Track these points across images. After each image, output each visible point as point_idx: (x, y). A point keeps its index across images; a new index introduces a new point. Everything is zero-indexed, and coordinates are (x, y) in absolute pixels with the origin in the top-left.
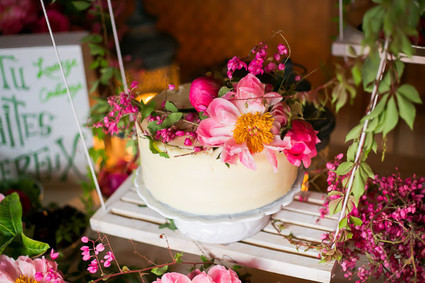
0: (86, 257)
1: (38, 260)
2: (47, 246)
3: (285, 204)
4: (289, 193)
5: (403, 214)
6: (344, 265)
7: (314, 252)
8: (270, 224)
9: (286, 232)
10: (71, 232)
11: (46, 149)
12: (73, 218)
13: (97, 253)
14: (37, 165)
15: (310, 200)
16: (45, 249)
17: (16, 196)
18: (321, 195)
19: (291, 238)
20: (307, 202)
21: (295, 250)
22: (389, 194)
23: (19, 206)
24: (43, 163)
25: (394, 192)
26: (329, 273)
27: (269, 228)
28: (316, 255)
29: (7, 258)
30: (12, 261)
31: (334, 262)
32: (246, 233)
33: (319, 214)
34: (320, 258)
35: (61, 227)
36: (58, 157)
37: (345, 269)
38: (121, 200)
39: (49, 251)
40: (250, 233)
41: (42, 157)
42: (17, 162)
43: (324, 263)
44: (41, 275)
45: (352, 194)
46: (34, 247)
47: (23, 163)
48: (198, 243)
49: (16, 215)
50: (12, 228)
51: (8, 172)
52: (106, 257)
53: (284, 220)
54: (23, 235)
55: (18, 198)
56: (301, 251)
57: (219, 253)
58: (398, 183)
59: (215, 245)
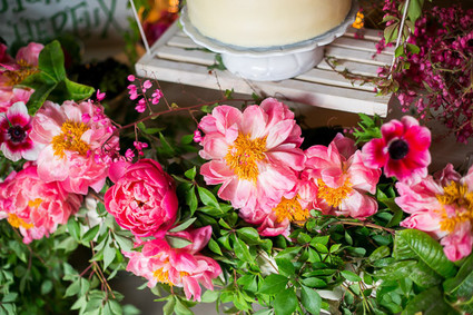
0: (134, 96)
1: (84, 103)
2: (92, 90)
3: (338, 35)
4: (342, 24)
5: (463, 43)
6: (401, 98)
7: (370, 87)
8: (324, 62)
9: (341, 68)
10: (116, 82)
11: (83, 4)
12: (117, 69)
13: (144, 91)
14: (75, 23)
15: (366, 37)
16: (90, 93)
17: (57, 44)
18: (377, 32)
19: (346, 74)
20: (363, 39)
21: (350, 85)
22: (450, 26)
23: (60, 53)
24: (81, 20)
25: (455, 23)
26: (386, 106)
27: (323, 65)
28: (372, 89)
29: (52, 104)
30: (57, 106)
31: (390, 95)
32: (299, 69)
33: (376, 50)
34: (376, 91)
35: (105, 78)
36: (96, 11)
37: (402, 103)
38: (166, 45)
39: (95, 94)
40: (302, 69)
41: (79, 13)
42: (53, 19)
43: (380, 96)
44: (88, 116)
45: (408, 19)
46: (78, 92)
47: (60, 20)
48: (248, 81)
49: (57, 62)
50: (55, 76)
51: (45, 32)
52: (154, 95)
53: (338, 57)
54: (67, 80)
55: (59, 45)
56: (356, 86)
57: (270, 90)
58: (459, 14)
59: (267, 82)
